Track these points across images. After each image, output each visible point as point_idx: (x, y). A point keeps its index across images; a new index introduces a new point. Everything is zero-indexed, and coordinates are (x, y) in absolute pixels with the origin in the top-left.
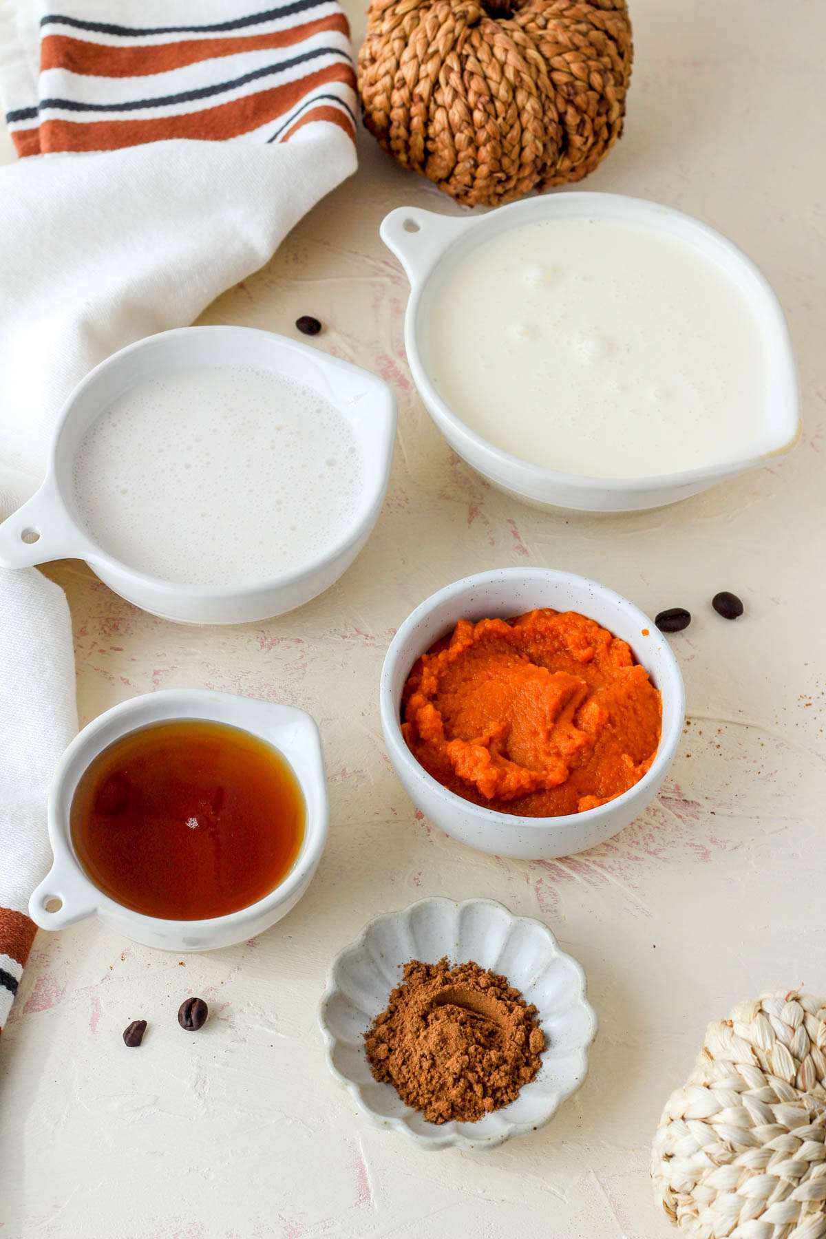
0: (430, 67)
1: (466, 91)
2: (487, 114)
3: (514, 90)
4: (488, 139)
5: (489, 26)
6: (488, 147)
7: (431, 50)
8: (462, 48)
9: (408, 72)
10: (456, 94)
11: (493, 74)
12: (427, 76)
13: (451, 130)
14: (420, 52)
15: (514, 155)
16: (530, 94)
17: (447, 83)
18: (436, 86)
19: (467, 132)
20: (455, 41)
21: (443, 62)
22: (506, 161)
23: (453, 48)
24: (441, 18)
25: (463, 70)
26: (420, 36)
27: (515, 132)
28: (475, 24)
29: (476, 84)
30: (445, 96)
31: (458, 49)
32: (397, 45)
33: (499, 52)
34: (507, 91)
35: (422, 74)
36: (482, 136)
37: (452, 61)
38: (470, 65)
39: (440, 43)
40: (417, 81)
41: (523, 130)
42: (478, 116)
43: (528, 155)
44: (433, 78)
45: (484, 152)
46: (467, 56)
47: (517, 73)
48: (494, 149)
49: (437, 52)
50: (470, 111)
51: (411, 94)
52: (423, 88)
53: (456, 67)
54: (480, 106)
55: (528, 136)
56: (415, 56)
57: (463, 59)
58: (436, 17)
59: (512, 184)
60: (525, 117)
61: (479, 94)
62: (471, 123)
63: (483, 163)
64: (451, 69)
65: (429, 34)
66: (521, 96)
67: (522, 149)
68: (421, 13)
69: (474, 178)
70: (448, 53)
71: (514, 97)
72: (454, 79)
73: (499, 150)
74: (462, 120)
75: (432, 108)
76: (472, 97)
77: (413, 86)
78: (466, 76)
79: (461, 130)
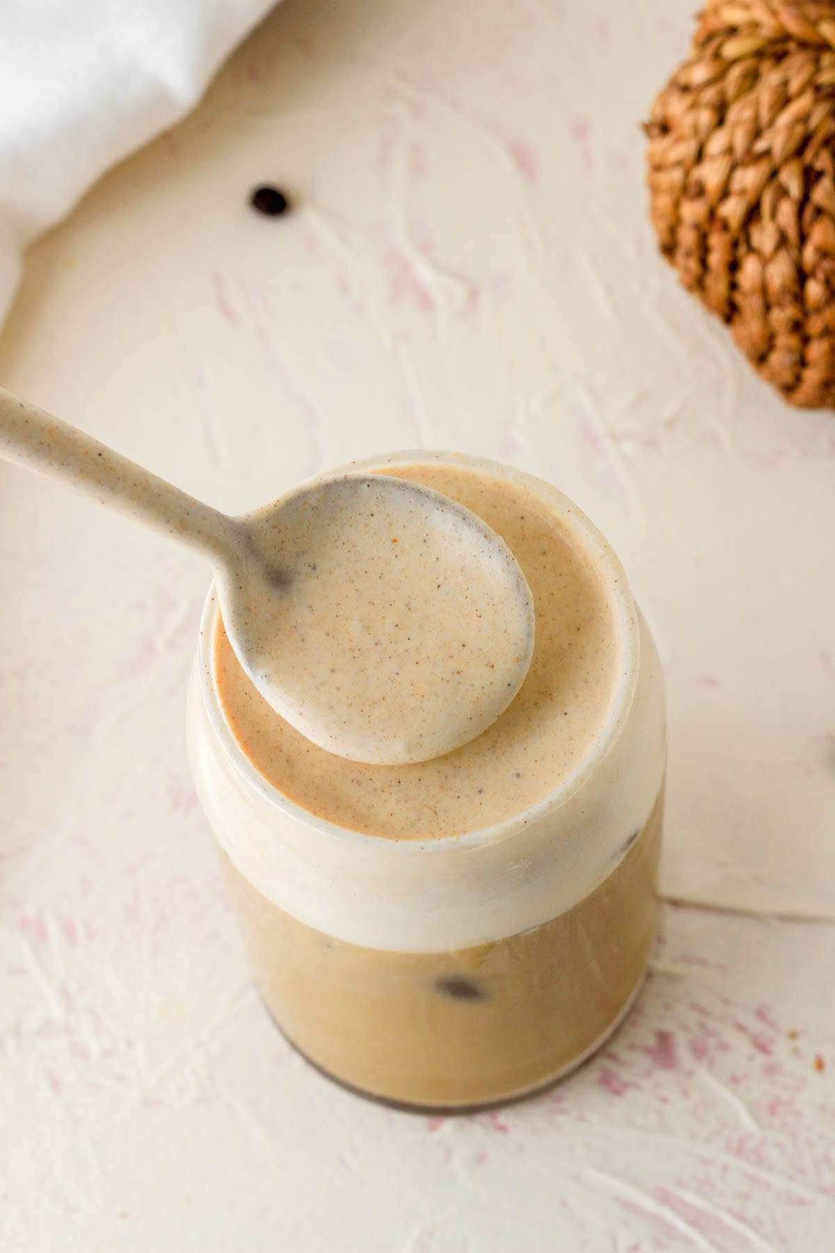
0: (751, 177)
1: (803, 238)
6: (825, 344)
7: (760, 146)
8: (816, 155)
9: (712, 174)
10: (783, 241)
12: (743, 191)
13: (765, 298)
14: (740, 142)
17: (773, 216)
18: (753, 214)
19: (791, 309)
20: (806, 140)
21: (774, 174)
23: (799, 152)
24: (794, 86)
25: (805, 200)
26: (748, 114)
29: (822, 232)
30: (764, 237)
31: (808, 155)
32: (705, 117)
35: (736, 185)
36: (817, 324)
37: (791, 179)
38: (821, 193)
39: (777, 140)
40: (725, 194)
42: (814, 289)
44: (750, 197)
45: (817, 350)
46: (820, 175)
49: (767, 153)
50: (802, 276)
51: (712, 214)
52: (733, 210)
53: (795, 188)
54: (820, 275)
56: (730, 150)
57: (810, 178)
58: (785, 84)
62: (799, 297)
63: (815, 365)
64: (783, 192)
65: (765, 115)
68: (766, 66)
70: (787, 160)
72: (787, 211)
74: (785, 290)
75: (742, 250)
76: (809, 254)
77: (716, 201)
78: (808, 213)
79: (781, 305)
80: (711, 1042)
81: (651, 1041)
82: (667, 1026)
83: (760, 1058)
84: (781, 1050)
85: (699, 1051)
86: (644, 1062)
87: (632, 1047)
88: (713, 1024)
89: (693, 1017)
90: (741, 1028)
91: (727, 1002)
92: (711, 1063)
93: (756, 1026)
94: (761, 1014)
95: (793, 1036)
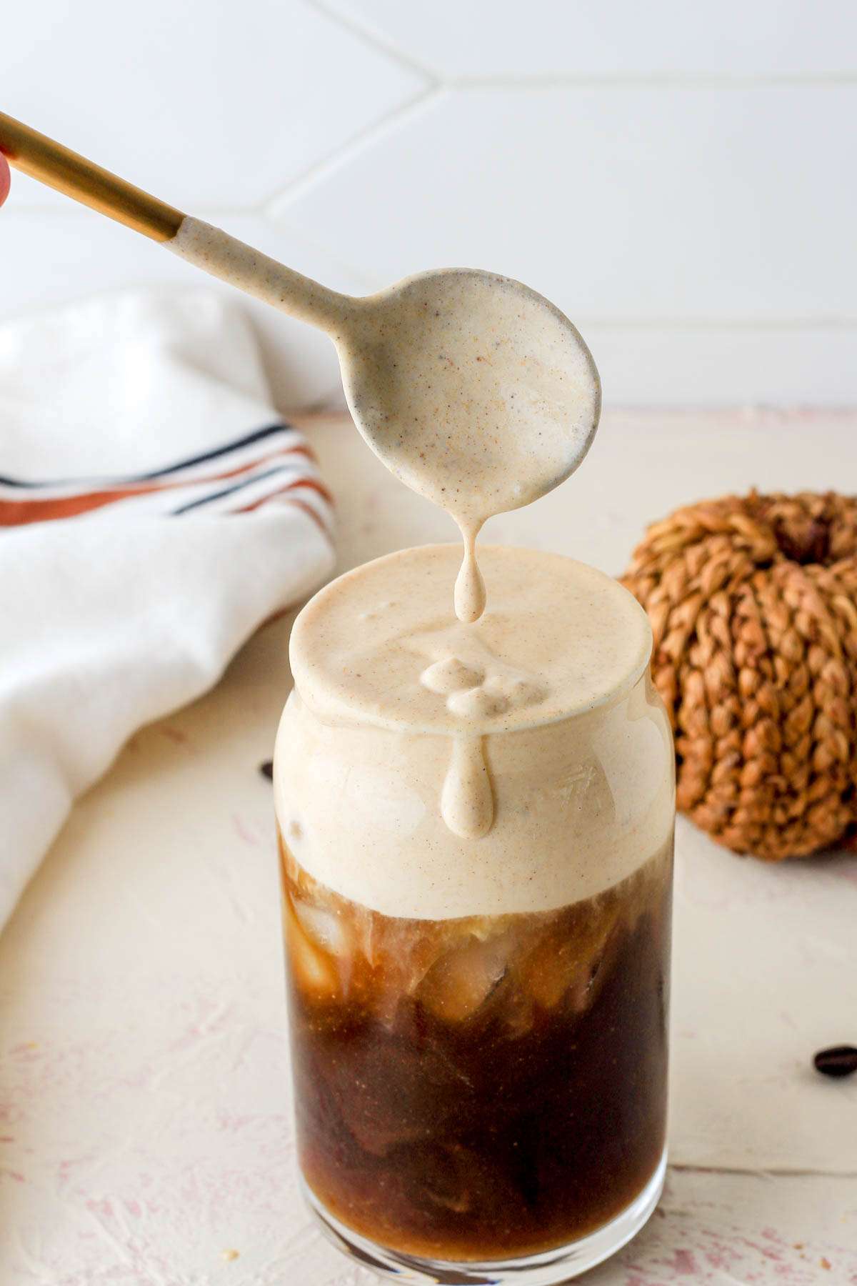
0: (685, 613)
1: (734, 641)
2: (762, 677)
3: (807, 644)
4: (762, 714)
5: (783, 567)
6: (761, 728)
7: (693, 587)
8: (738, 587)
10: (717, 646)
11: (777, 621)
12: (681, 625)
13: (707, 703)
14: (675, 591)
15: (802, 749)
16: (830, 654)
17: (708, 631)
18: (692, 639)
19: (730, 703)
20: (729, 578)
21: (705, 604)
22: (788, 761)
23: (724, 586)
25: (733, 614)
26: (679, 572)
27: (805, 709)
28: (765, 565)
29: (748, 633)
30: (701, 654)
31: (731, 588)
33: (791, 597)
34: (795, 644)
35: (674, 622)
36: (750, 711)
37: (720, 604)
38: (745, 608)
39: (706, 579)
40: (667, 632)
41: (817, 711)
42: (747, 678)
43: (823, 758)
44: (688, 627)
45: (753, 741)
46: (743, 598)
47: (814, 622)
48: (768, 734)
49: (699, 590)
50: (736, 671)
51: (658, 654)
52: (674, 643)
53: (724, 610)
54: (752, 664)
55: (823, 724)
56: (667, 598)
57: (734, 601)
59: (797, 808)
60: (820, 690)
61: (751, 646)
62: (735, 689)
63: (754, 758)
64: (714, 614)
65: (693, 570)
66: (816, 657)
67: (814, 745)
69: (739, 789)
70: (715, 592)
71: (805, 656)
72: (719, 626)
73: (777, 738)
74: (724, 685)
75: (685, 671)
76: (740, 652)
77: (659, 641)
78: (736, 622)
79: (721, 702)
80: (726, 1254)
81: (672, 1256)
82: (683, 1246)
83: (771, 1263)
84: (790, 1256)
85: (715, 1261)
86: (666, 1271)
87: (655, 1261)
88: (723, 1243)
89: (707, 1241)
90: (752, 1245)
91: (735, 1229)
92: (728, 1268)
93: (765, 1243)
94: (767, 1235)
95: (799, 1247)
